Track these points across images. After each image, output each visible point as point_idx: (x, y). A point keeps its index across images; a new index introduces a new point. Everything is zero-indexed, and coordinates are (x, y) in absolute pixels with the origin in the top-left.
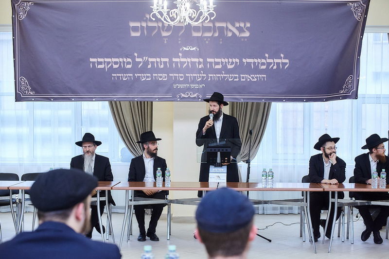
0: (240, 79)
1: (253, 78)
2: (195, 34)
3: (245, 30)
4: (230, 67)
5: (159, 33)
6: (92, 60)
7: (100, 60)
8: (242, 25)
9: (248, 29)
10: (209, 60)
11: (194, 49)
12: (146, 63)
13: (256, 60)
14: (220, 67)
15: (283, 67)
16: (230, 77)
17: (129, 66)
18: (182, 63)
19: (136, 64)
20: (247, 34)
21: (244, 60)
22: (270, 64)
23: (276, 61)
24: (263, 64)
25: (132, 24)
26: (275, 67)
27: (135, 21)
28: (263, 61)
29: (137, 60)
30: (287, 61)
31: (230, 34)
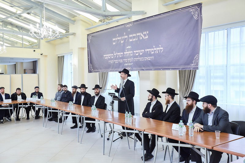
0: (144, 60)
1: (149, 58)
2: (131, 40)
3: (146, 35)
4: (141, 54)
5: (120, 42)
6: (104, 56)
7: (106, 55)
8: (145, 33)
9: (148, 34)
10: (135, 52)
11: (130, 47)
12: (117, 55)
13: (150, 50)
14: (137, 54)
15: (161, 52)
16: (141, 59)
17: (112, 57)
18: (127, 54)
19: (114, 56)
20: (147, 37)
21: (146, 50)
22: (155, 51)
23: (158, 49)
24: (153, 51)
25: (114, 40)
26: (157, 52)
27: (114, 38)
28: (153, 49)
29: (115, 54)
30: (162, 48)
31: (141, 38)
